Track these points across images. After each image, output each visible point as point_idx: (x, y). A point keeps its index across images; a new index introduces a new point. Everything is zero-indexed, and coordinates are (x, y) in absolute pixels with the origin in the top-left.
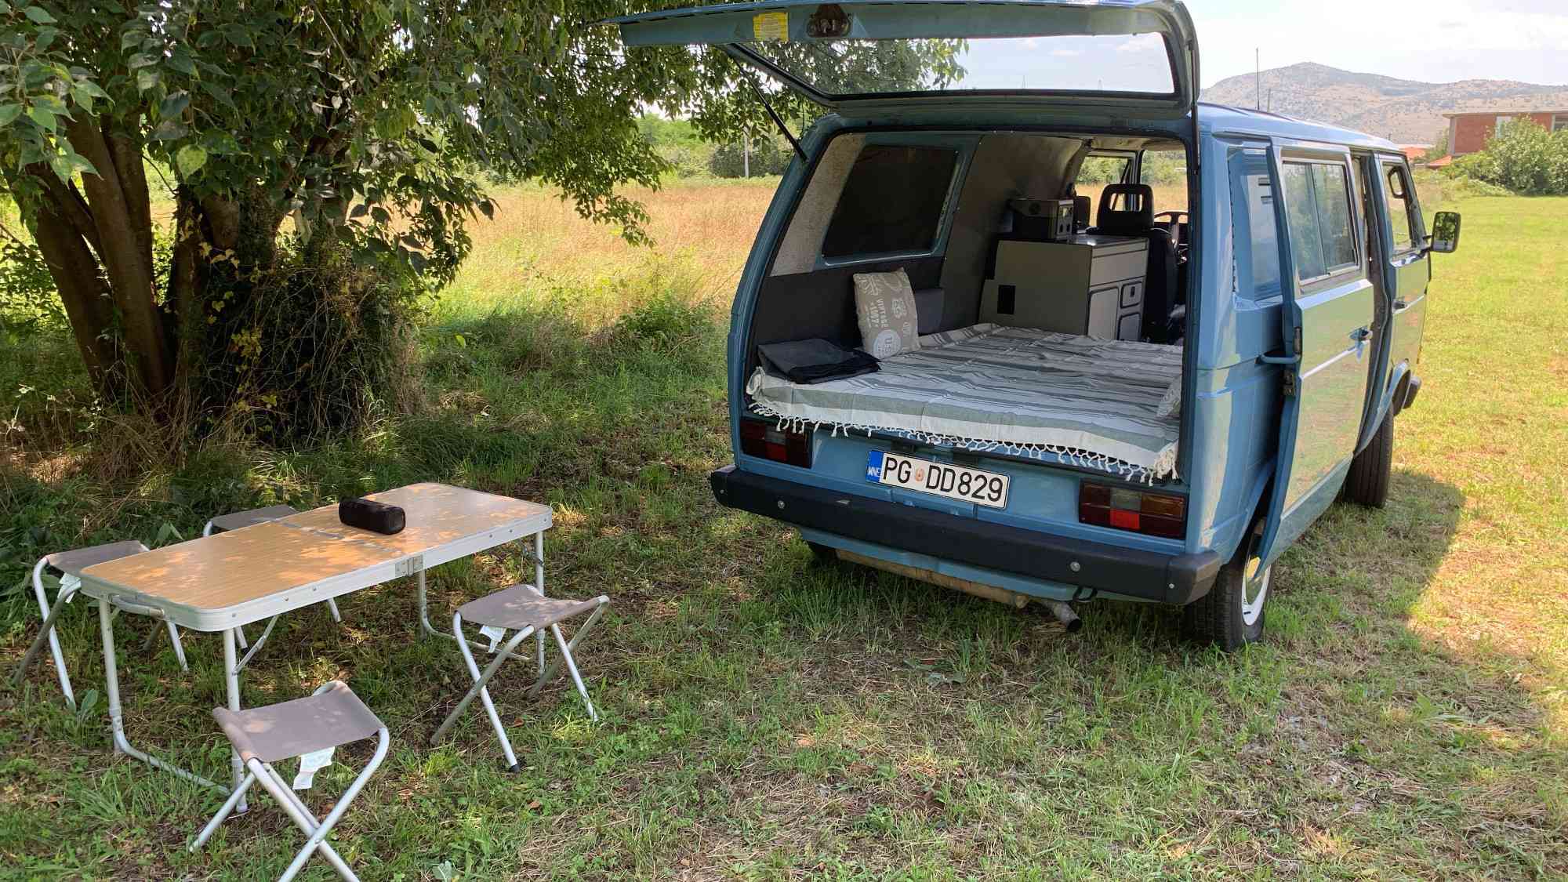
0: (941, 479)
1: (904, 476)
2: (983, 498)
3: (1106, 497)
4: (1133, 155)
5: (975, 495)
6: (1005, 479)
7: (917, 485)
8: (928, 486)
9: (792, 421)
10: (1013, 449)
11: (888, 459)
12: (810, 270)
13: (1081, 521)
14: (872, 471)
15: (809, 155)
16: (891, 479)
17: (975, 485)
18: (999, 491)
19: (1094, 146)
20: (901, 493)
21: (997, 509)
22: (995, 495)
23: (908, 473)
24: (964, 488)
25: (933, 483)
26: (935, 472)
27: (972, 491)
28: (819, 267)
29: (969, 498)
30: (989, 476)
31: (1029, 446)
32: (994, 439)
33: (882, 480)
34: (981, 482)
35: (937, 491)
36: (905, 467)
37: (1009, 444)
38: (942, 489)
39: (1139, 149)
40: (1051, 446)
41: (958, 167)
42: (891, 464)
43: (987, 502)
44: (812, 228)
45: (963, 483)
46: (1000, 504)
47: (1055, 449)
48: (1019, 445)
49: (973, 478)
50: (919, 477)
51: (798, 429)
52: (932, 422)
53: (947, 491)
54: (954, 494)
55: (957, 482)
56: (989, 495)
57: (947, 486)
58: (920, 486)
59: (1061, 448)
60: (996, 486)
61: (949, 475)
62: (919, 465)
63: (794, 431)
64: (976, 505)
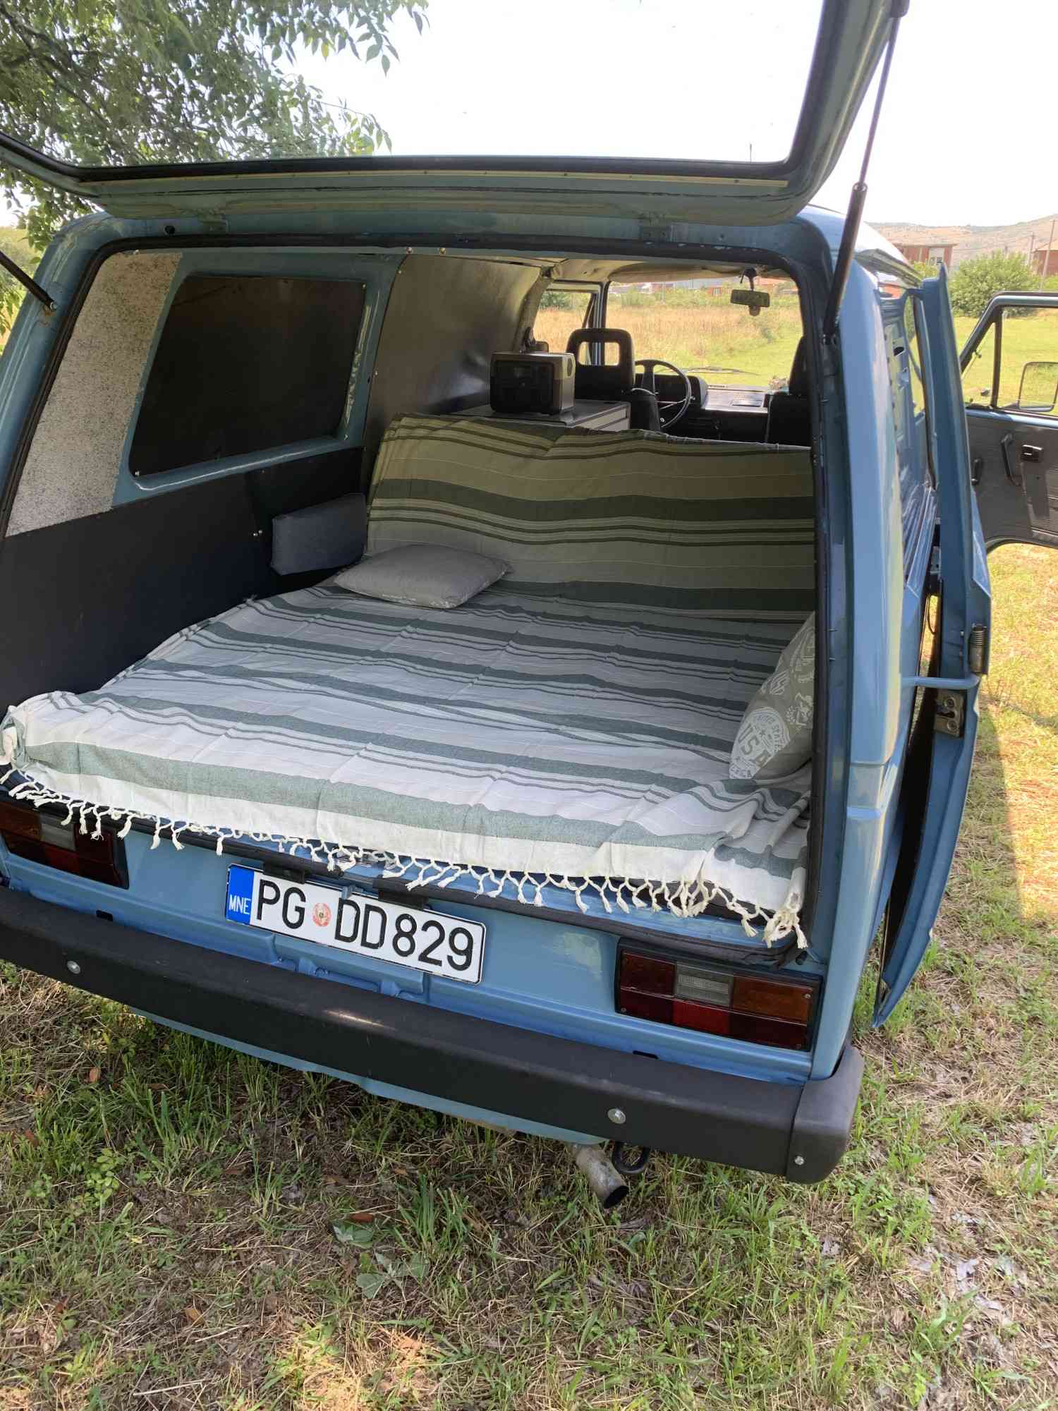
0: (361, 926)
1: (293, 917)
2: (438, 963)
3: (667, 979)
4: (597, 288)
5: (423, 957)
6: (476, 931)
7: (318, 932)
8: (338, 937)
9: (77, 811)
10: (488, 880)
11: (263, 883)
12: (106, 508)
13: (618, 1010)
14: (235, 903)
15: (57, 297)
16: (271, 919)
17: (424, 939)
18: (468, 952)
19: (554, 277)
20: (292, 945)
21: (466, 983)
22: (460, 960)
23: (301, 910)
24: (404, 944)
25: (347, 931)
26: (349, 911)
27: (419, 950)
28: (125, 500)
29: (413, 961)
30: (449, 924)
31: (518, 875)
32: (453, 859)
33: (254, 921)
34: (433, 933)
35: (356, 946)
36: (294, 900)
37: (480, 870)
38: (364, 943)
39: (605, 281)
40: (559, 878)
41: (368, 310)
42: (269, 893)
43: (445, 970)
44: (93, 434)
45: (401, 934)
46: (471, 974)
47: (565, 883)
48: (499, 874)
49: (419, 925)
50: (320, 919)
51: (91, 827)
52: (337, 824)
53: (375, 946)
54: (386, 952)
55: (391, 931)
56: (450, 959)
57: (373, 937)
58: (325, 936)
59: (579, 881)
60: (461, 942)
61: (375, 918)
62: (320, 898)
63: (84, 830)
64: (427, 976)
